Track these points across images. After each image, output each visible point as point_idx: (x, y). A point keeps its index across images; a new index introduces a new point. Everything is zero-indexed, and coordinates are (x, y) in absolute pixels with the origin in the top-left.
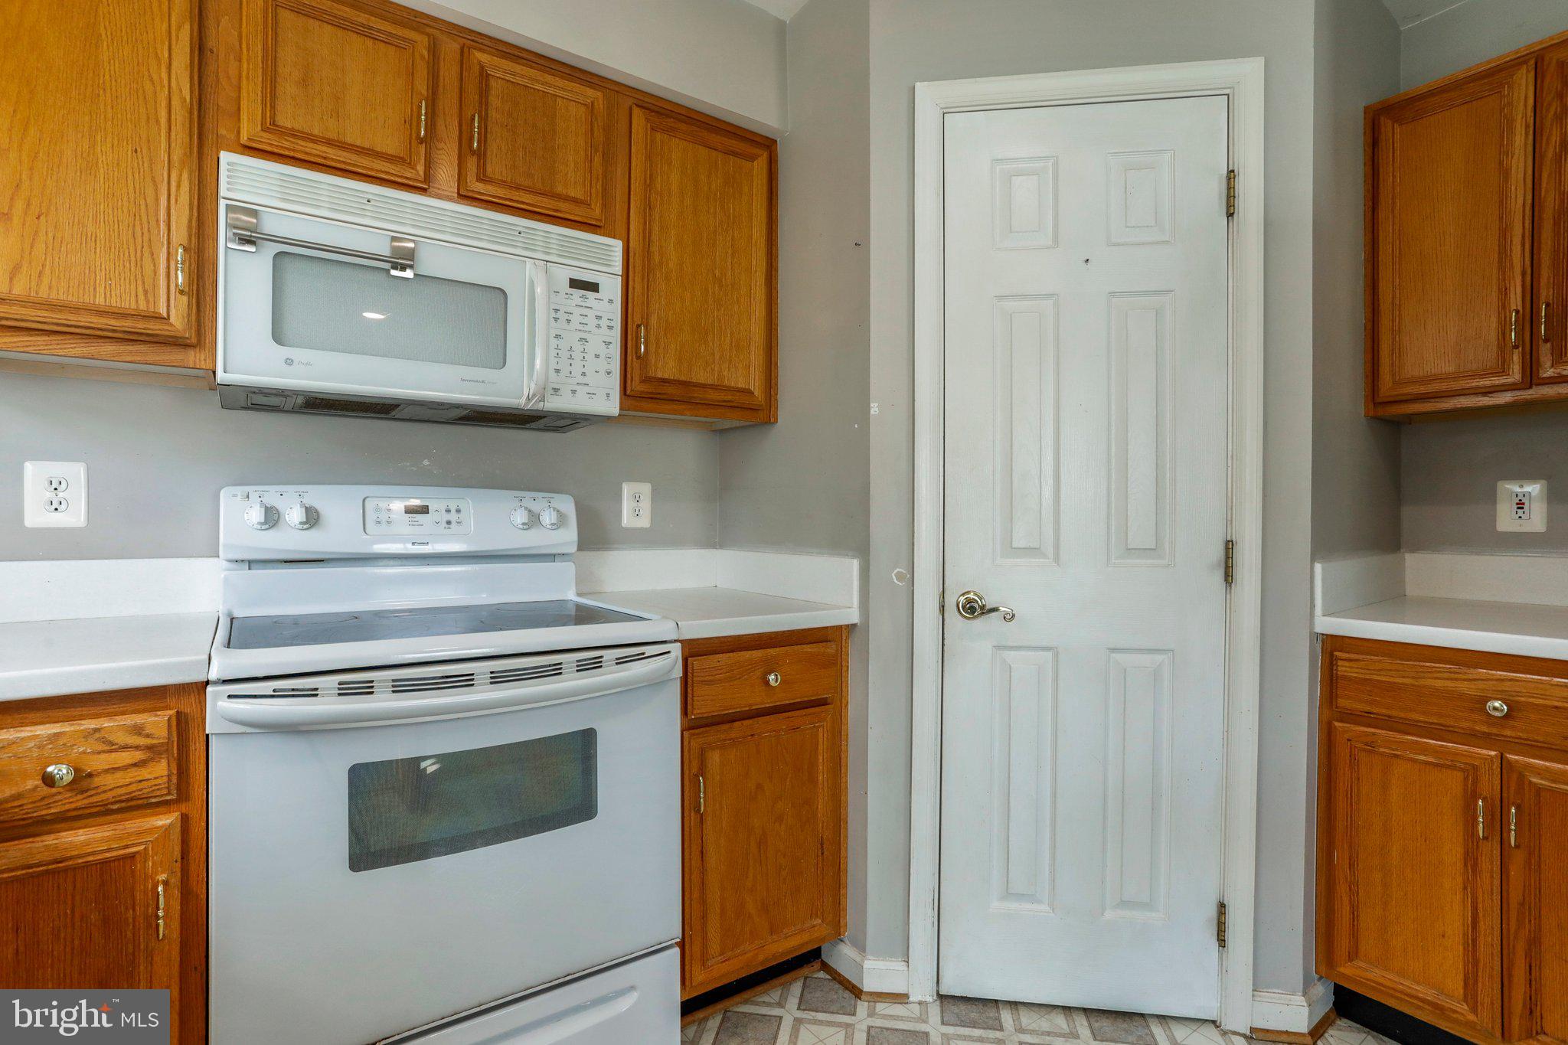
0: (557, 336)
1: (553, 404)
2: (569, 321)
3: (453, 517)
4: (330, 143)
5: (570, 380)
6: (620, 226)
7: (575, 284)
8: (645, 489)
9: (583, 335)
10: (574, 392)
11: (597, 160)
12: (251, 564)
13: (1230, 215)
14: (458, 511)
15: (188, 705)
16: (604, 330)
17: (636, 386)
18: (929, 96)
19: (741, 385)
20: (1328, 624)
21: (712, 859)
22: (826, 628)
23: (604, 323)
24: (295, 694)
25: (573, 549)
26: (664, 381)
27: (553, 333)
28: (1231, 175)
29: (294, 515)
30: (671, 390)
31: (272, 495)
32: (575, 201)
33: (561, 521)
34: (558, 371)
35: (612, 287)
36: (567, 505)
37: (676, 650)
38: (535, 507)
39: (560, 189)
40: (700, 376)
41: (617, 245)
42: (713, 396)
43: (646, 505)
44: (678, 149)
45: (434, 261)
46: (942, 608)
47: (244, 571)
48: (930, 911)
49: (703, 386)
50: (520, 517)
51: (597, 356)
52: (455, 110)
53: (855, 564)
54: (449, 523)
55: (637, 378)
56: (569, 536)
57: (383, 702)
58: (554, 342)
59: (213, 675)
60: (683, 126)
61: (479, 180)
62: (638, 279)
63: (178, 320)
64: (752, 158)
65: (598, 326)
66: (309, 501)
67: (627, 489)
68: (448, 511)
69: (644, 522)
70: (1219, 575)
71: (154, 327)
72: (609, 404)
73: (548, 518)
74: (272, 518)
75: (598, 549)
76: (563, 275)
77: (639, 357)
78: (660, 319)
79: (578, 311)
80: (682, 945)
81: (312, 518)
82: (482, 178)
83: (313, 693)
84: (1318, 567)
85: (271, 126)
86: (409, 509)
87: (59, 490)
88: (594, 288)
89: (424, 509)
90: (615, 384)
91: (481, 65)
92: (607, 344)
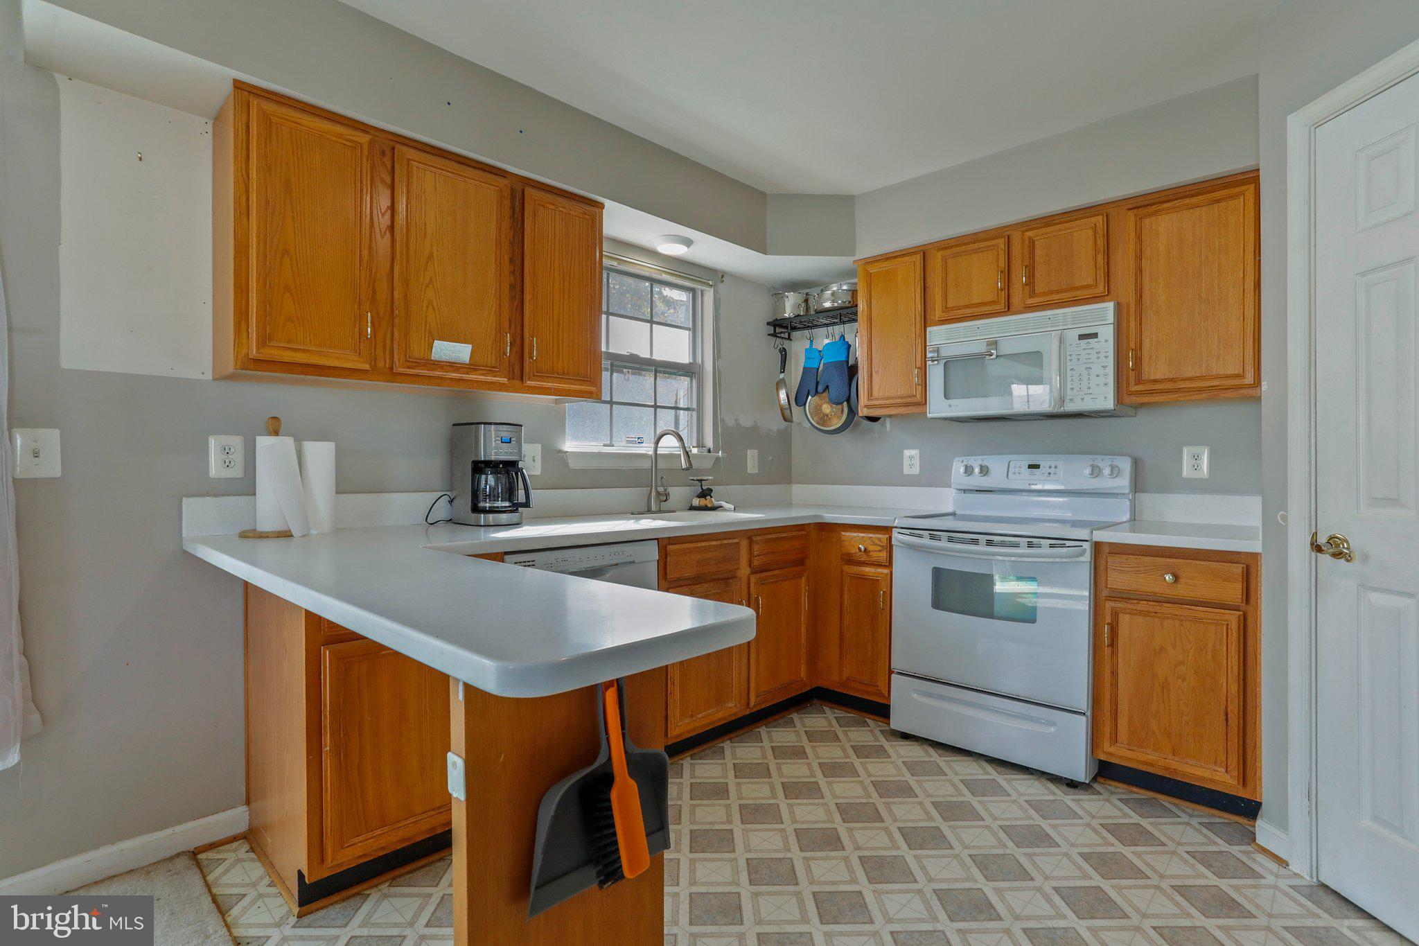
0: (1072, 369)
1: (1070, 407)
2: (1078, 360)
3: (1053, 470)
4: (966, 307)
5: (1081, 393)
6: (1115, 293)
7: (1082, 337)
9: (1089, 365)
10: (1083, 399)
12: (965, 491)
14: (1056, 467)
16: (1102, 359)
17: (1127, 388)
19: (1230, 372)
22: (1241, 553)
23: (1102, 355)
25: (1128, 490)
26: (1154, 381)
27: (1069, 367)
30: (1162, 387)
31: (967, 460)
32: (1087, 287)
33: (1117, 473)
34: (1072, 389)
35: (1107, 333)
36: (1126, 463)
37: (1086, 546)
38: (1100, 465)
39: (1077, 284)
40: (1188, 372)
41: (1111, 306)
42: (1200, 384)
44: (1163, 223)
45: (1007, 347)
47: (964, 494)
49: (1191, 379)
50: (1089, 471)
51: (1098, 376)
52: (1019, 265)
54: (1049, 474)
55: (1127, 381)
58: (1069, 372)
60: (1167, 206)
61: (1032, 296)
62: (1127, 320)
63: (918, 395)
64: (1239, 195)
65: (1098, 358)
66: (982, 462)
67: (1187, 451)
68: (1050, 467)
72: (1108, 403)
73: (1106, 472)
74: (969, 470)
76: (1075, 334)
77: (1129, 370)
78: (1151, 341)
79: (1084, 352)
81: (985, 471)
82: (1034, 294)
85: (946, 310)
86: (1031, 467)
87: (912, 460)
88: (1095, 335)
89: (1037, 467)
90: (1110, 390)
91: (1030, 238)
92: (1104, 367)
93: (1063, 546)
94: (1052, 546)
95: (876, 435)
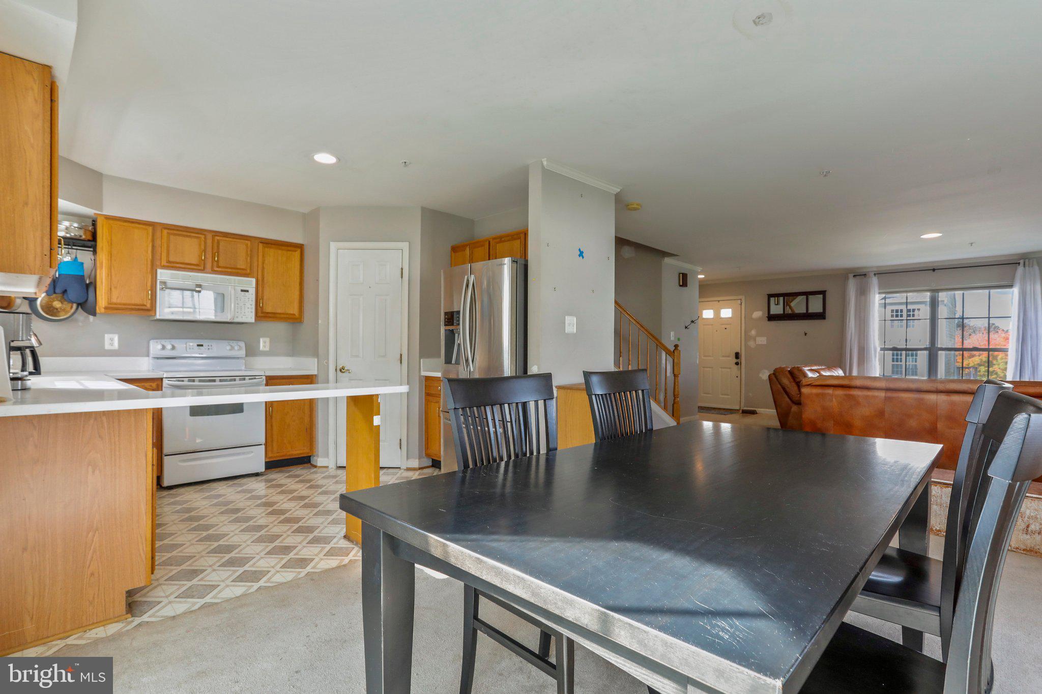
0: (238, 304)
1: (236, 320)
2: (240, 300)
3: (210, 347)
4: (181, 263)
5: (241, 315)
6: (255, 275)
7: (242, 291)
8: (268, 340)
9: (245, 303)
10: (242, 317)
11: (249, 258)
12: (158, 358)
13: (402, 278)
15: (159, 382)
16: (250, 301)
17: (260, 314)
18: (333, 246)
19: (292, 313)
20: (424, 373)
21: (275, 428)
22: (309, 375)
24: (179, 381)
25: (244, 356)
26: (268, 313)
27: (236, 303)
28: (402, 269)
29: (169, 347)
30: (270, 315)
31: (164, 342)
32: (243, 269)
33: (240, 348)
34: (238, 312)
35: (252, 291)
36: (242, 344)
37: (264, 377)
38: (232, 345)
39: (239, 267)
40: (279, 311)
41: (254, 280)
42: (282, 316)
43: (268, 344)
44: (271, 252)
46: (336, 370)
47: (156, 360)
48: (334, 445)
49: (280, 314)
50: (228, 348)
51: (249, 308)
52: (211, 250)
53: (316, 359)
54: (209, 349)
55: (260, 312)
56: (243, 353)
57: (196, 383)
58: (237, 305)
59: (165, 376)
60: (273, 246)
61: (217, 267)
62: (260, 287)
63: (149, 306)
64: (296, 251)
66: (173, 343)
67: (261, 340)
68: (209, 346)
69: (267, 349)
70: (399, 362)
71: (144, 307)
72: (252, 320)
73: (236, 348)
74: (164, 348)
75: (253, 356)
76: (239, 289)
77: (260, 307)
78: (267, 297)
79: (242, 297)
80: (266, 444)
81: (173, 348)
82: (218, 267)
83: (183, 381)
84: (421, 360)
85: (169, 262)
86: (198, 345)
87: (112, 341)
88: (247, 291)
89: (202, 345)
90: (253, 315)
91: (218, 240)
92: (251, 305)
93: (255, 378)
94: (250, 379)
95: (80, 324)
